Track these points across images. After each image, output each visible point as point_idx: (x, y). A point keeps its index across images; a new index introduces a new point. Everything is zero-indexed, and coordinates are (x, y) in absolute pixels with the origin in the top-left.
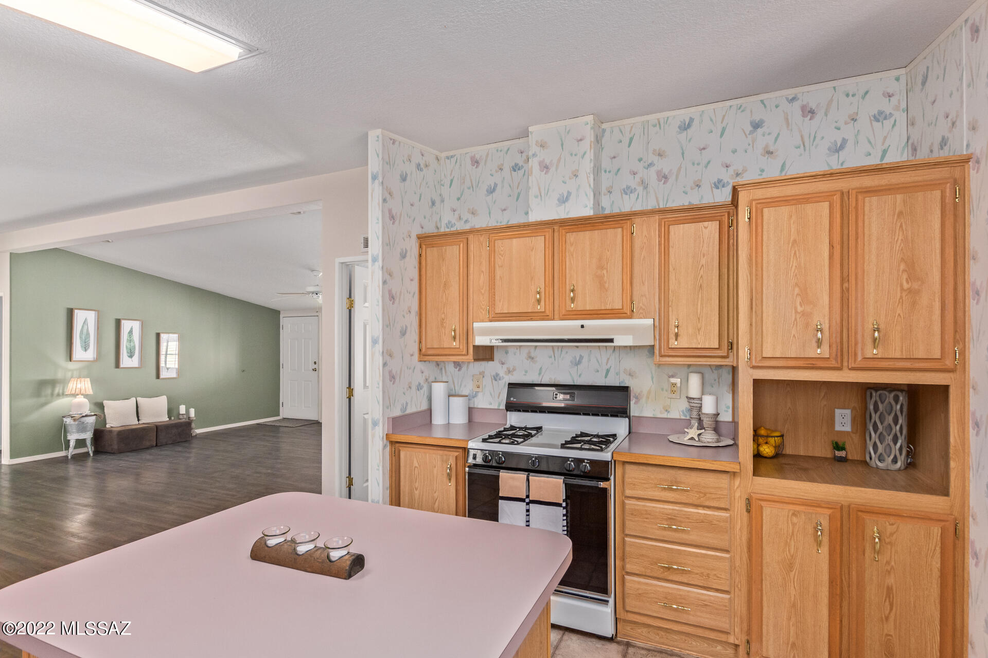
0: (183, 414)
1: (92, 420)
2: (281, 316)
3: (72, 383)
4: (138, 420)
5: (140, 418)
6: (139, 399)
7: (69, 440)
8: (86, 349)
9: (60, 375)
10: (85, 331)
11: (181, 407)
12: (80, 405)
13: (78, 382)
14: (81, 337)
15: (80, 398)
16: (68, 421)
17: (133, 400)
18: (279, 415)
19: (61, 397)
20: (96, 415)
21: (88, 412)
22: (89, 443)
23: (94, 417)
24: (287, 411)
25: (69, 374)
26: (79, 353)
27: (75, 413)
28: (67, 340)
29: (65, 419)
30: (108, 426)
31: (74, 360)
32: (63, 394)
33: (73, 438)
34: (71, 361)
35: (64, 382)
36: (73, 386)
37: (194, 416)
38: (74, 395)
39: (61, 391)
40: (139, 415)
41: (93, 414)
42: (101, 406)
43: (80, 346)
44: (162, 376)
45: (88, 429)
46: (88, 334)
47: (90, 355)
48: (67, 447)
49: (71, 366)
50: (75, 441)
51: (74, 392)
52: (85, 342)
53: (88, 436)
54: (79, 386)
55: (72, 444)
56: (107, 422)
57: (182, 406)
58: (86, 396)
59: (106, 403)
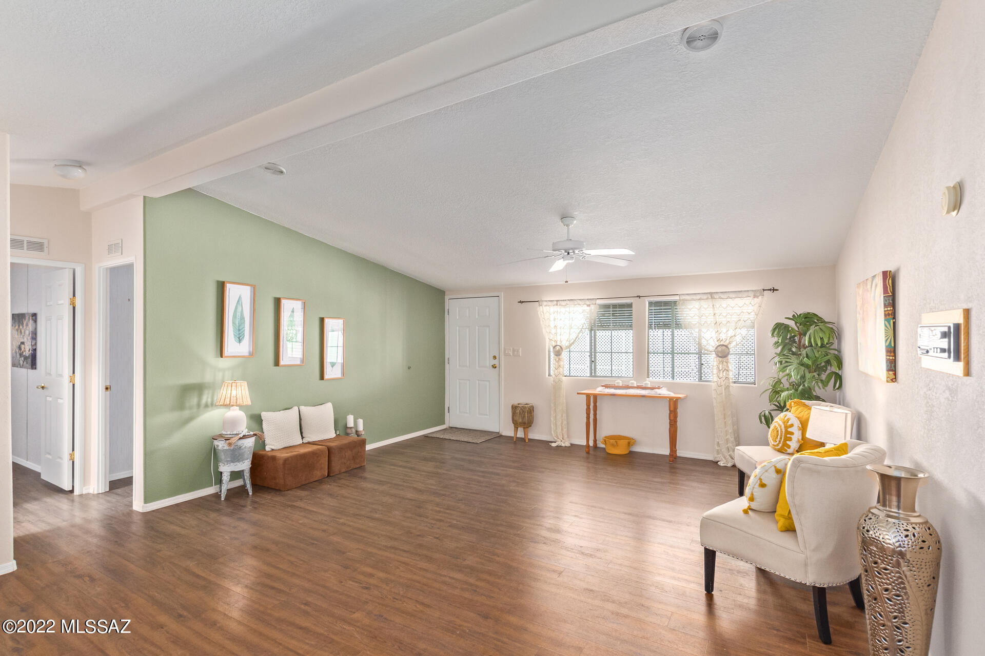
0: (351, 428)
1: (250, 443)
2: (447, 298)
3: (225, 388)
4: (303, 438)
5: (304, 435)
6: (302, 408)
7: (221, 473)
8: (240, 340)
9: (208, 378)
10: (239, 314)
11: (348, 417)
12: (234, 422)
13: (233, 387)
14: (234, 323)
15: (233, 410)
16: (221, 445)
17: (296, 408)
18: (443, 423)
19: (210, 409)
20: (256, 435)
21: (245, 432)
22: (247, 475)
23: (253, 439)
24: (453, 420)
25: (219, 376)
26: (232, 346)
27: (229, 433)
28: (217, 326)
29: (216, 443)
30: (268, 448)
31: (226, 355)
32: (212, 404)
33: (226, 469)
34: (222, 356)
35: (213, 387)
36: (224, 393)
37: (362, 429)
38: (228, 406)
39: (209, 400)
40: (303, 431)
41: (252, 433)
42: (257, 420)
43: (233, 336)
44: (326, 377)
45: (246, 456)
46: (242, 318)
47: (244, 348)
48: (220, 481)
49: (223, 363)
50: (229, 474)
51: (228, 403)
52: (239, 330)
53: (245, 465)
54: (234, 393)
55: (226, 477)
56: (267, 442)
57: (350, 415)
58: (241, 407)
59: (264, 415)
